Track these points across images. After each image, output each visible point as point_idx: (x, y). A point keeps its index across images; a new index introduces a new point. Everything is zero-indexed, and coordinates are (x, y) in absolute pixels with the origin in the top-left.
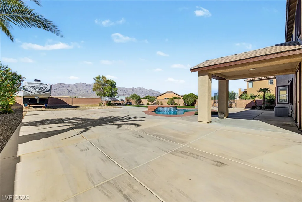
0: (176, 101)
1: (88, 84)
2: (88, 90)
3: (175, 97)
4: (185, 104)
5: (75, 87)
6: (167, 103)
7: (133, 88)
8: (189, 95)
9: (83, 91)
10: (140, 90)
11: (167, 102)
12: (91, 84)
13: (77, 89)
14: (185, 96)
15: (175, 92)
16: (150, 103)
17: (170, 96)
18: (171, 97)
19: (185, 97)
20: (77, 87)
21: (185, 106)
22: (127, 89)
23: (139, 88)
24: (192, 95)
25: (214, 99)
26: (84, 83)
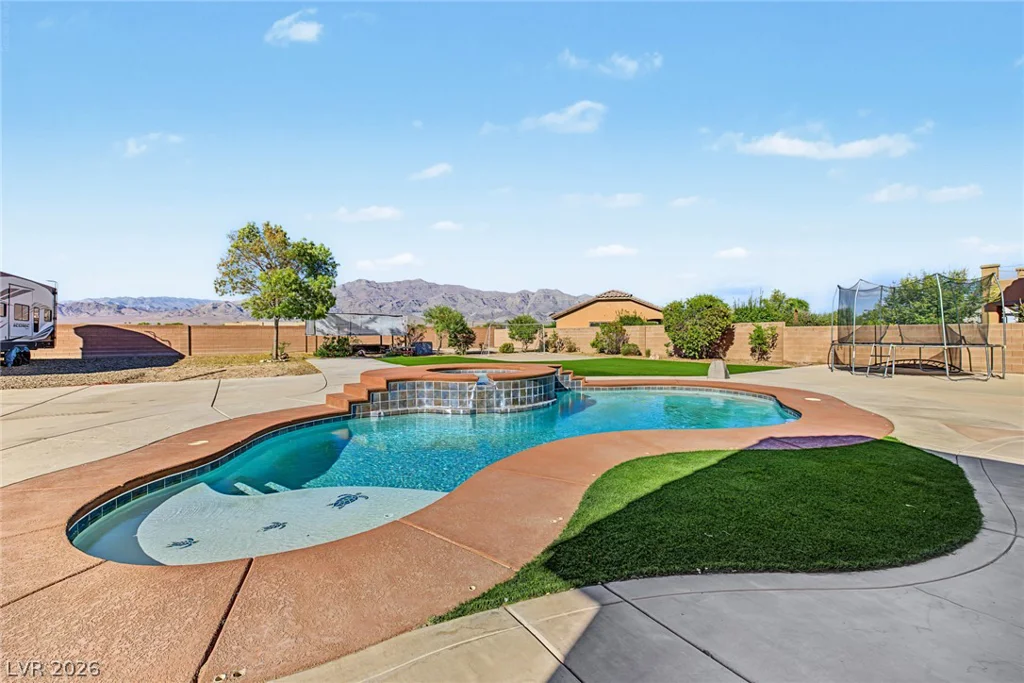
0: (633, 333)
1: (382, 284)
2: (384, 302)
3: (631, 314)
4: (678, 351)
5: (345, 293)
6: (593, 345)
7: (524, 291)
8: (692, 304)
9: (368, 307)
10: (549, 297)
11: (592, 341)
12: (391, 283)
13: (350, 300)
14: (674, 309)
15: (637, 296)
16: (518, 345)
17: (610, 313)
18: (612, 318)
19: (674, 317)
20: (350, 295)
21: (675, 359)
22: (503, 297)
23: (543, 291)
24: (708, 303)
25: (838, 324)
26: (370, 280)
